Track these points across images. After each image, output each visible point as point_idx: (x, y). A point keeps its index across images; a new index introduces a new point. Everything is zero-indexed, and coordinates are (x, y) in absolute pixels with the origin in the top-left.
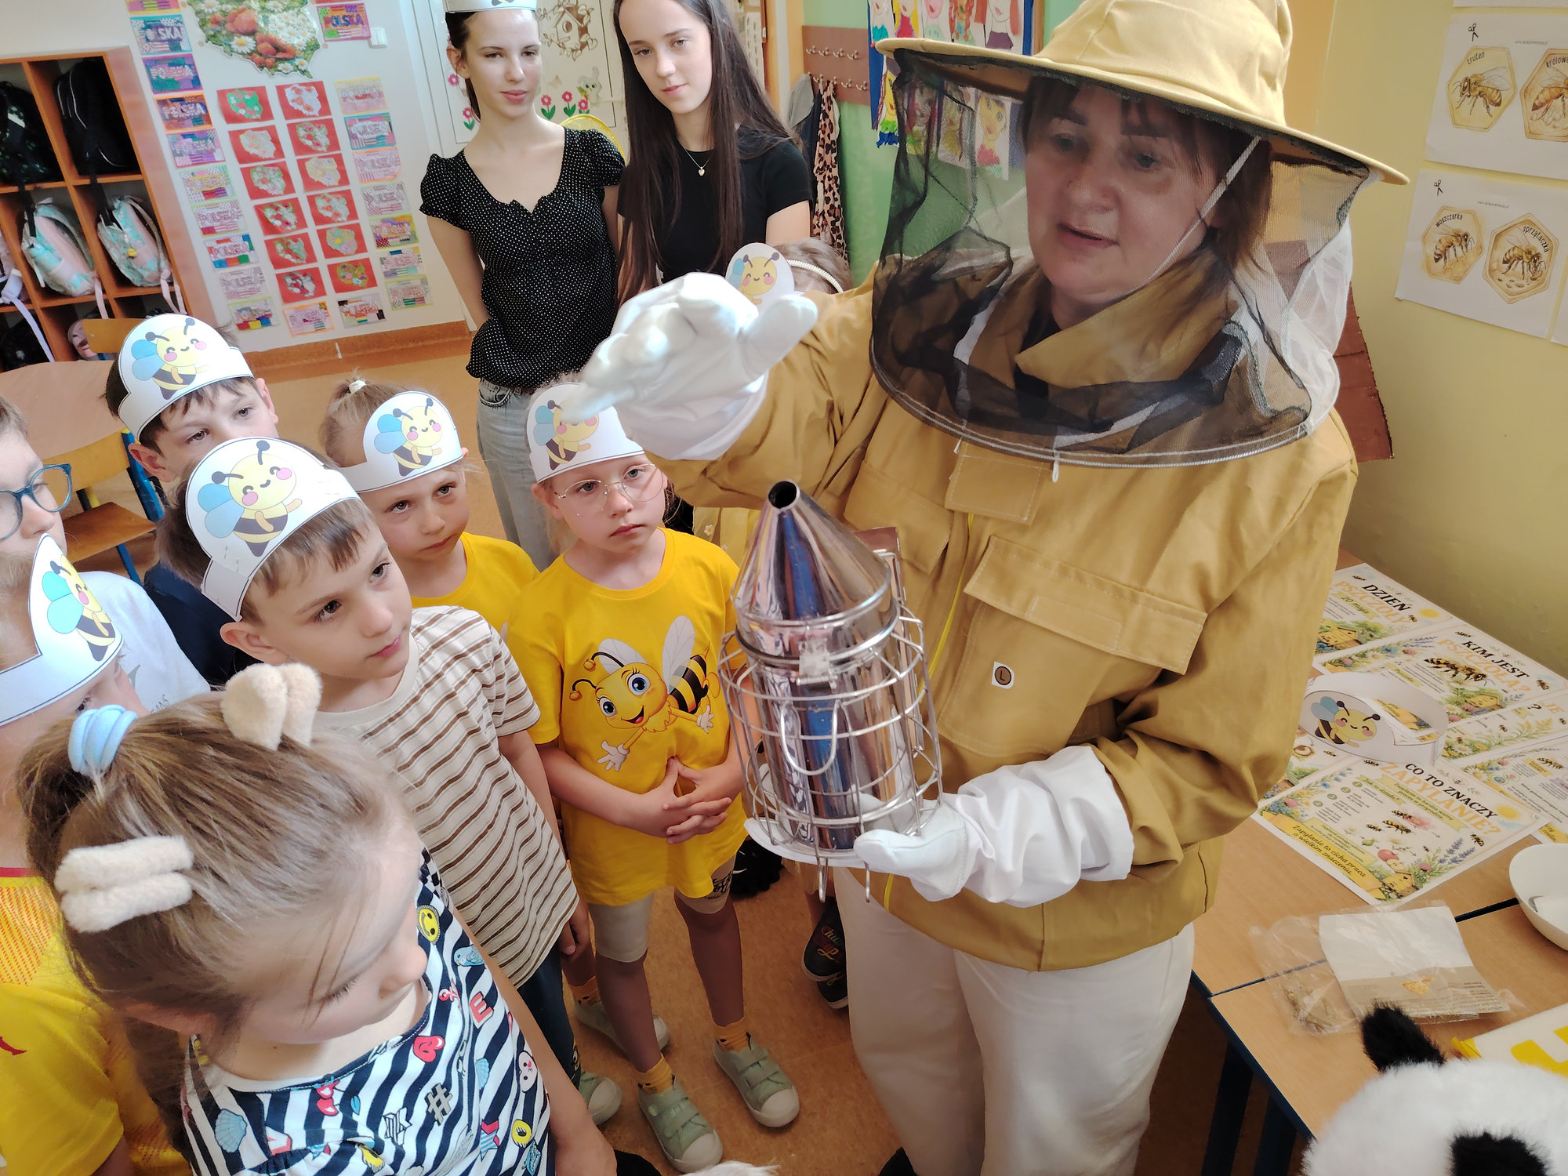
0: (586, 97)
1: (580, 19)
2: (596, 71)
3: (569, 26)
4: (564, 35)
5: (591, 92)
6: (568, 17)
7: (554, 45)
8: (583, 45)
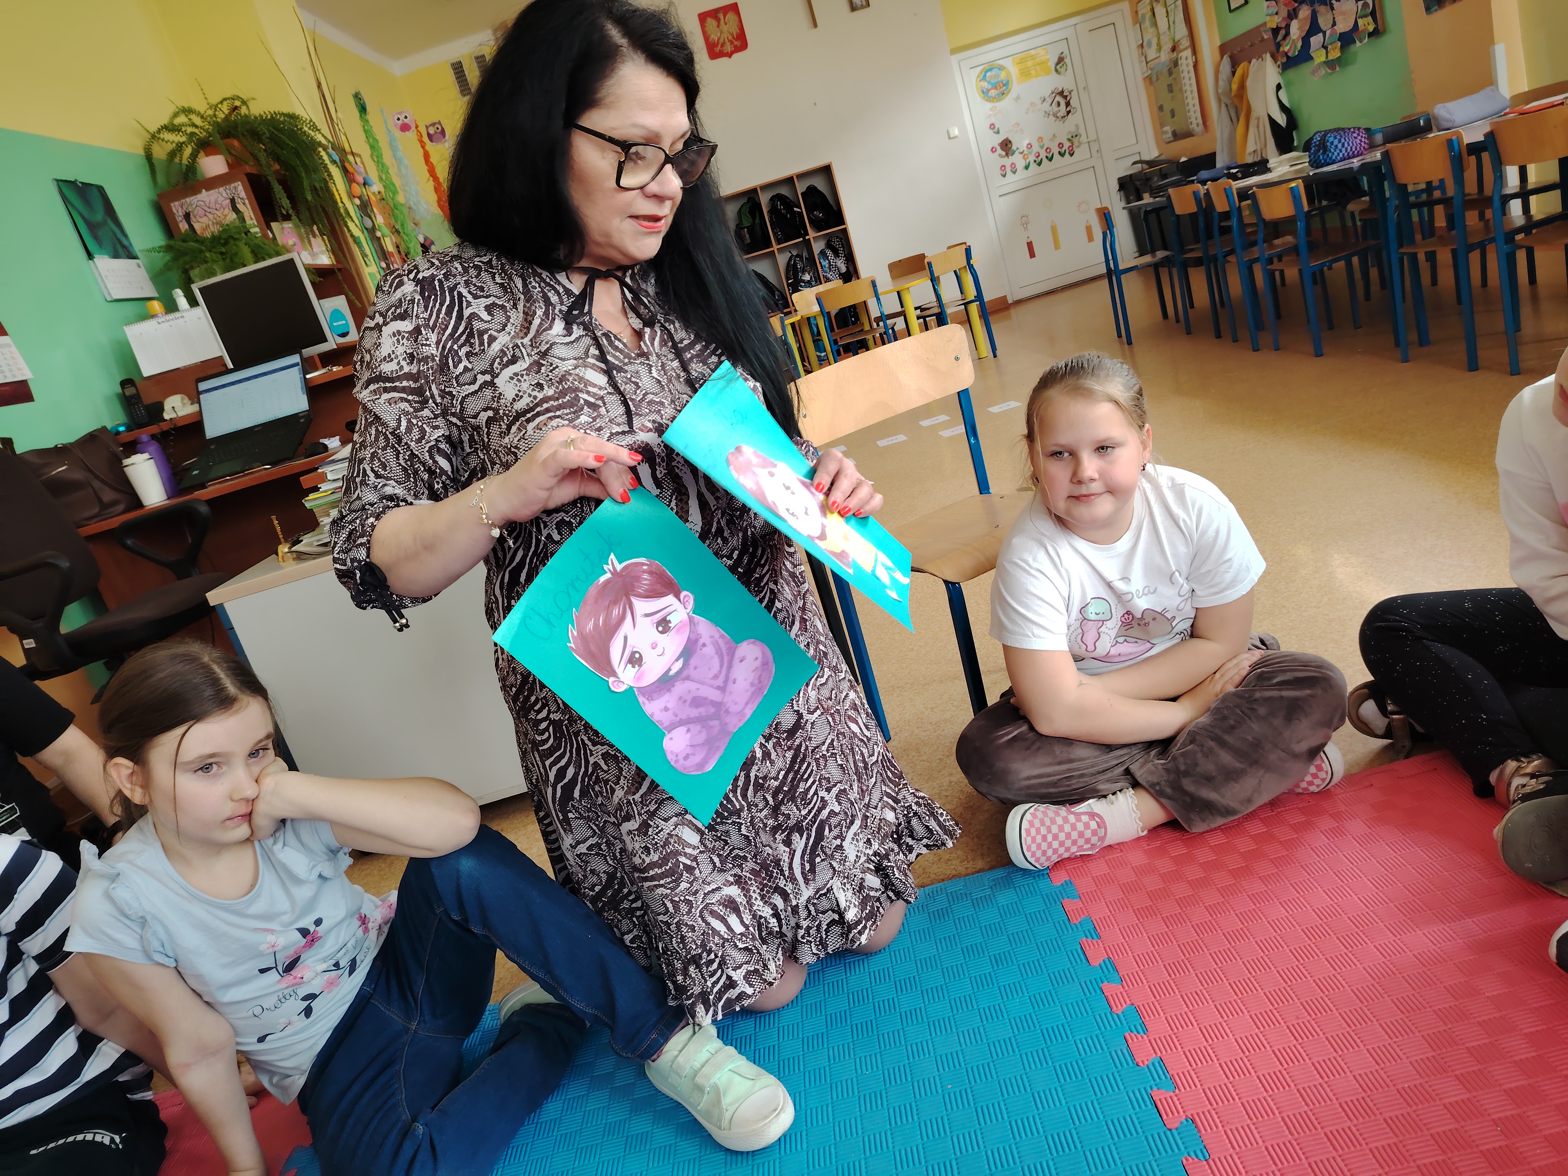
0: (1072, 143)
1: (1065, 97)
2: (1077, 126)
3: (1059, 104)
4: (1056, 109)
5: (1075, 140)
6: (1058, 98)
7: (1051, 117)
8: (1069, 112)
